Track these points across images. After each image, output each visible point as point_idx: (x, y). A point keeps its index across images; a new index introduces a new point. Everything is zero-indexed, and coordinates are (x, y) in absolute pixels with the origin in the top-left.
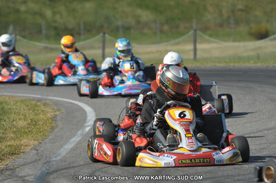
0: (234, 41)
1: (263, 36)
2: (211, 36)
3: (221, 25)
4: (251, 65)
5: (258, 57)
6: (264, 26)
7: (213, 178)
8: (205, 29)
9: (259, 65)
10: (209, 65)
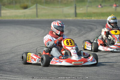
0: (15, 9)
1: (26, 8)
2: (6, 7)
3: (10, 4)
4: (22, 19)
5: (25, 16)
6: (26, 4)
7: (10, 62)
8: (4, 5)
9: (25, 19)
10: (6, 19)
